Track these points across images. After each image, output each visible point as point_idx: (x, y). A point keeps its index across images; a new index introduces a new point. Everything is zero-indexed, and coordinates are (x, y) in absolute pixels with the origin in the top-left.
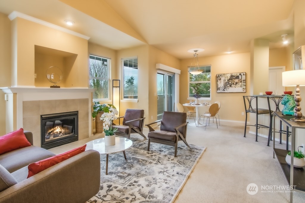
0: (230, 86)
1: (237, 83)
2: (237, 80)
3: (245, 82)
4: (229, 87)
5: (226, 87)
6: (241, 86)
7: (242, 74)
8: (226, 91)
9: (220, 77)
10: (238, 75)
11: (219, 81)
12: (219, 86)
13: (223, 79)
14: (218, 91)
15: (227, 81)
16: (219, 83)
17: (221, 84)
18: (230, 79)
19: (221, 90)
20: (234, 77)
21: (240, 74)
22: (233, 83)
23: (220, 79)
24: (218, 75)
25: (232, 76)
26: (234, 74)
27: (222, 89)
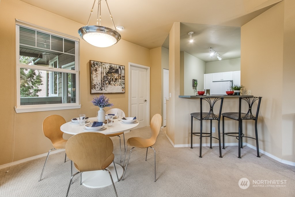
0: (109, 83)
1: (116, 79)
2: (116, 76)
3: (124, 80)
4: (108, 85)
5: (104, 85)
6: (120, 85)
7: (121, 67)
8: (104, 91)
9: (96, 66)
10: (118, 68)
11: (94, 72)
12: (94, 82)
13: (100, 70)
14: (93, 91)
15: (105, 75)
16: (94, 76)
17: (97, 79)
18: (108, 73)
19: (97, 89)
20: (114, 69)
21: (120, 67)
22: (113, 79)
23: (96, 70)
24: (92, 62)
25: (111, 68)
26: (113, 66)
27: (99, 87)
